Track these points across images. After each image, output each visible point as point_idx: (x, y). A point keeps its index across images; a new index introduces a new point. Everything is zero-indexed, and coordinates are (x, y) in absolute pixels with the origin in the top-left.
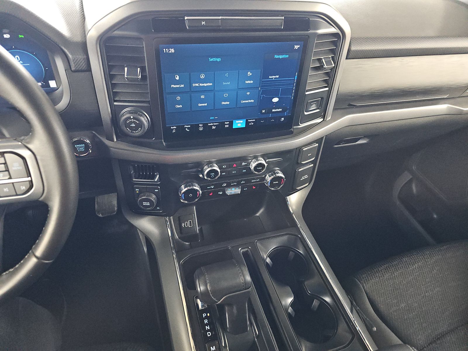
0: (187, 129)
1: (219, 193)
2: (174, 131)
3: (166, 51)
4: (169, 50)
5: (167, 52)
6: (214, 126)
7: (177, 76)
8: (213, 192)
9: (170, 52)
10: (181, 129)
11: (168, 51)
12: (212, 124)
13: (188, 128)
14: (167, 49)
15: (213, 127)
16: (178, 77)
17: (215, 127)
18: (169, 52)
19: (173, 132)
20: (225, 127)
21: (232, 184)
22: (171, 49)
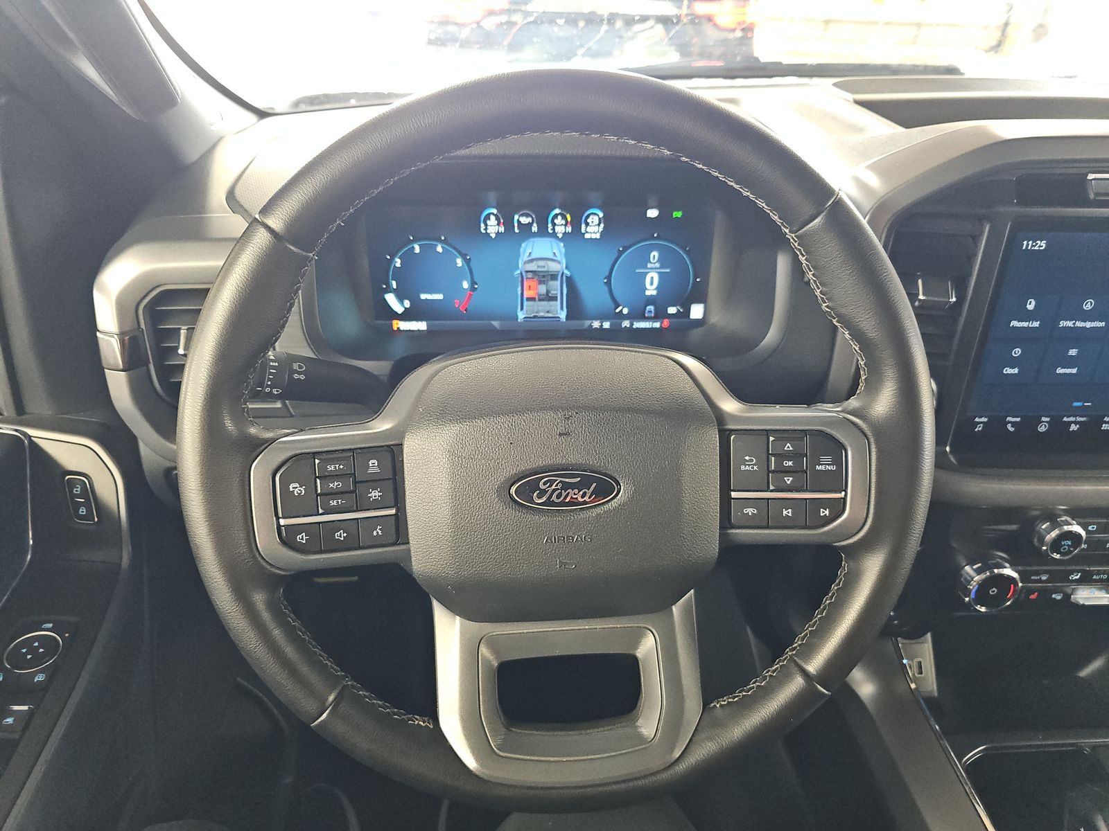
0: (1010, 427)
1: (1053, 596)
2: (979, 428)
3: (1028, 245)
4: (1034, 244)
5: (1029, 248)
6: (1076, 423)
7: (1031, 302)
8: (1040, 591)
9: (1036, 248)
10: (997, 423)
11: (1032, 246)
12: (1072, 419)
13: (1014, 424)
14: (1031, 242)
15: (1074, 427)
16: (1033, 303)
17: (1078, 426)
18: (1033, 248)
19: (976, 430)
20: (1102, 428)
21: (1095, 577)
22: (1039, 242)
